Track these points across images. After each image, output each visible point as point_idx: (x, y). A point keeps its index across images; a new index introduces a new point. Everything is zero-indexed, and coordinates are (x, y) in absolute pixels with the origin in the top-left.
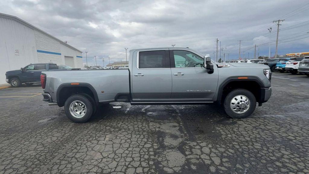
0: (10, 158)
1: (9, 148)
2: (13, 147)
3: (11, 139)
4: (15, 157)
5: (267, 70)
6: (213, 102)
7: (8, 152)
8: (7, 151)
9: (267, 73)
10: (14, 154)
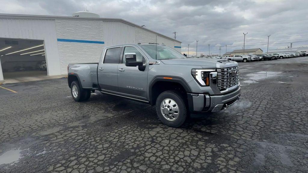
5: (197, 70)
6: (148, 102)
9: (196, 73)
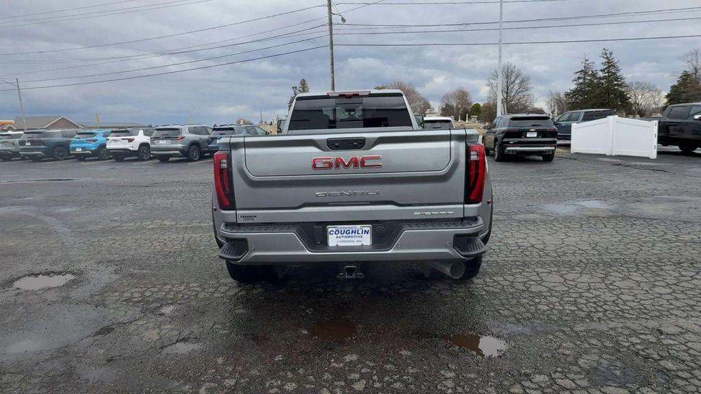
0: (676, 288)
1: (672, 307)
2: (661, 306)
3: (653, 329)
4: (668, 285)
7: (676, 299)
8: (678, 304)
10: (668, 290)
